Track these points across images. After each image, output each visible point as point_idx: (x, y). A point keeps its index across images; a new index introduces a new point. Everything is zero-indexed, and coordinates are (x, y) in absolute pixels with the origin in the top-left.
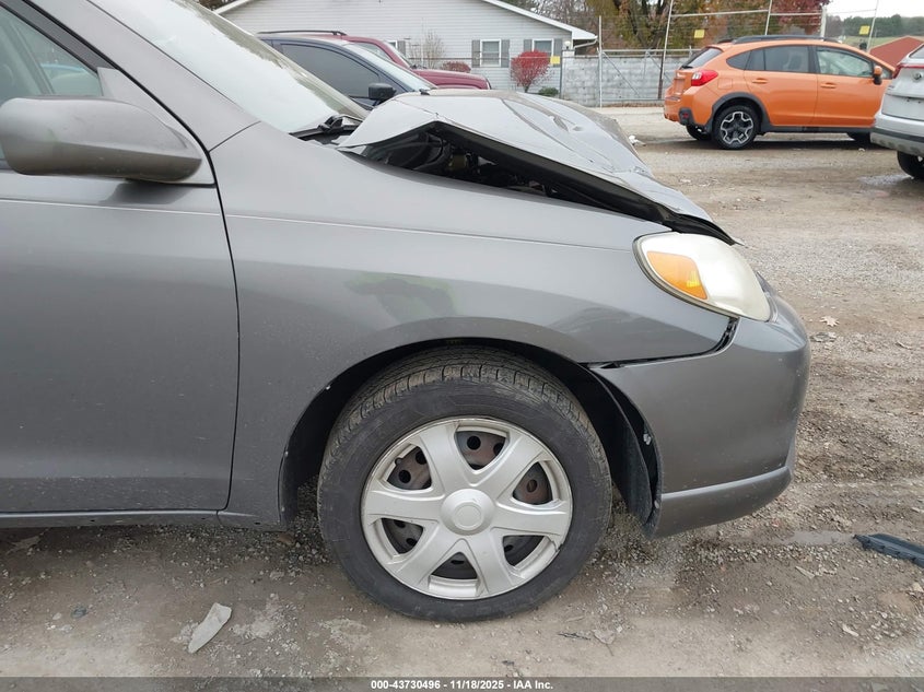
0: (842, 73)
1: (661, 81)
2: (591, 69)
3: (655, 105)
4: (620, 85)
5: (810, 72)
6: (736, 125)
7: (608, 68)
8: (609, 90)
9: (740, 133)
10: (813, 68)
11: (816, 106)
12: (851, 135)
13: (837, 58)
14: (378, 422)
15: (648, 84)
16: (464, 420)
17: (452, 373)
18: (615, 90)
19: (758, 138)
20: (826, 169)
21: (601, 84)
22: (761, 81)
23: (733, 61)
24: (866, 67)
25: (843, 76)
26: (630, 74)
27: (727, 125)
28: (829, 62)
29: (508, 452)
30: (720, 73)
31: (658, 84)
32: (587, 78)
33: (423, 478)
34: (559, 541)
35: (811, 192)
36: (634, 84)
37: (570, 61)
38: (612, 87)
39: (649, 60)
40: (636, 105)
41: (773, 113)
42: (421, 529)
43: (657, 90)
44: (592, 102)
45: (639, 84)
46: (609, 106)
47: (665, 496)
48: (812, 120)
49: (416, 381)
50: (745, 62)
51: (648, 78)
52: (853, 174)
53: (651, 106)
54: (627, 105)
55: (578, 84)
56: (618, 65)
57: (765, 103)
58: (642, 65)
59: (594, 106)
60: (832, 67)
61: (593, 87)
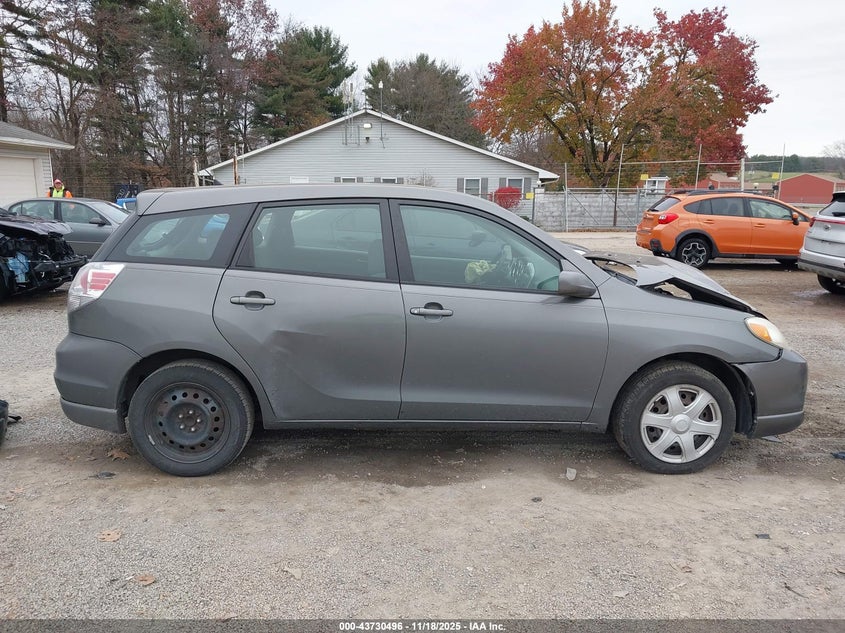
0: (768, 216)
1: (615, 212)
2: (557, 202)
3: (611, 231)
4: (582, 215)
5: (745, 216)
6: (694, 252)
7: (572, 202)
8: (573, 219)
9: (697, 258)
10: (748, 213)
11: (751, 240)
12: (777, 260)
13: (764, 206)
14: (651, 386)
15: (604, 214)
16: (683, 386)
17: (678, 367)
18: (577, 218)
19: (710, 261)
20: (766, 285)
21: (567, 214)
22: (710, 222)
23: (688, 208)
24: (787, 213)
25: (771, 219)
26: (590, 206)
27: (687, 252)
28: (758, 208)
29: (698, 399)
30: (680, 215)
31: (613, 214)
32: (555, 209)
33: (665, 410)
34: (715, 437)
35: (761, 302)
36: (593, 214)
37: (540, 196)
38: (575, 216)
39: (605, 195)
40: (595, 230)
41: (721, 244)
42: (662, 431)
43: (612, 219)
44: (558, 228)
45: (597, 214)
46: (573, 231)
47: (758, 418)
48: (749, 249)
49: (664, 370)
50: (697, 208)
51: (605, 209)
52: (786, 289)
53: (608, 231)
54: (588, 231)
55: (548, 214)
56: (579, 199)
57: (714, 238)
58: (599, 199)
59: (560, 231)
60: (760, 211)
61: (560, 216)
